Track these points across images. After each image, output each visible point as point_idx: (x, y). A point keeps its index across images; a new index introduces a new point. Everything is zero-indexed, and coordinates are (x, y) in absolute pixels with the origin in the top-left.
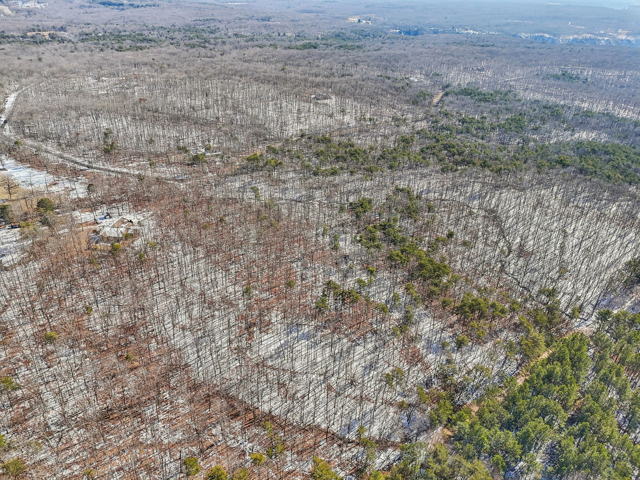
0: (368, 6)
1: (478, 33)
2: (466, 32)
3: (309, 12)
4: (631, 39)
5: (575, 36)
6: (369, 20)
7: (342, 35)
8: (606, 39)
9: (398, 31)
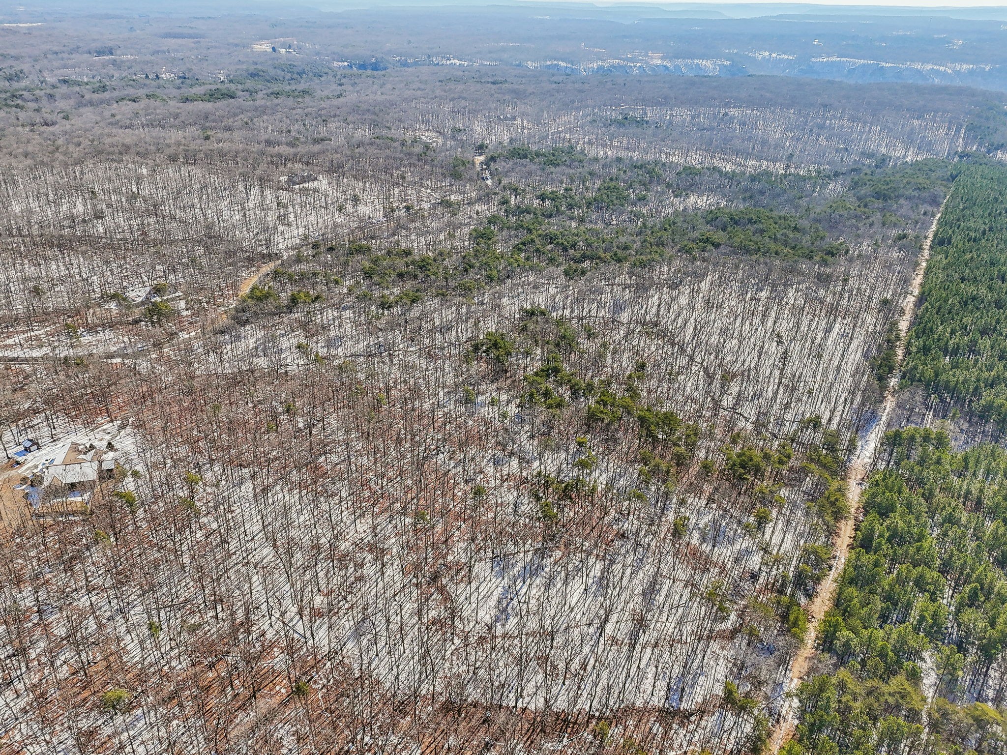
0: (274, 25)
1: (466, 63)
2: (448, 62)
3: (177, 36)
4: (669, 65)
5: (600, 63)
6: (290, 47)
7: (261, 74)
8: (638, 65)
9: (346, 64)
